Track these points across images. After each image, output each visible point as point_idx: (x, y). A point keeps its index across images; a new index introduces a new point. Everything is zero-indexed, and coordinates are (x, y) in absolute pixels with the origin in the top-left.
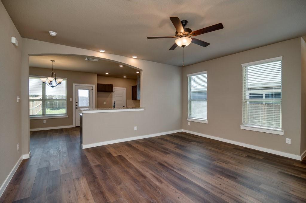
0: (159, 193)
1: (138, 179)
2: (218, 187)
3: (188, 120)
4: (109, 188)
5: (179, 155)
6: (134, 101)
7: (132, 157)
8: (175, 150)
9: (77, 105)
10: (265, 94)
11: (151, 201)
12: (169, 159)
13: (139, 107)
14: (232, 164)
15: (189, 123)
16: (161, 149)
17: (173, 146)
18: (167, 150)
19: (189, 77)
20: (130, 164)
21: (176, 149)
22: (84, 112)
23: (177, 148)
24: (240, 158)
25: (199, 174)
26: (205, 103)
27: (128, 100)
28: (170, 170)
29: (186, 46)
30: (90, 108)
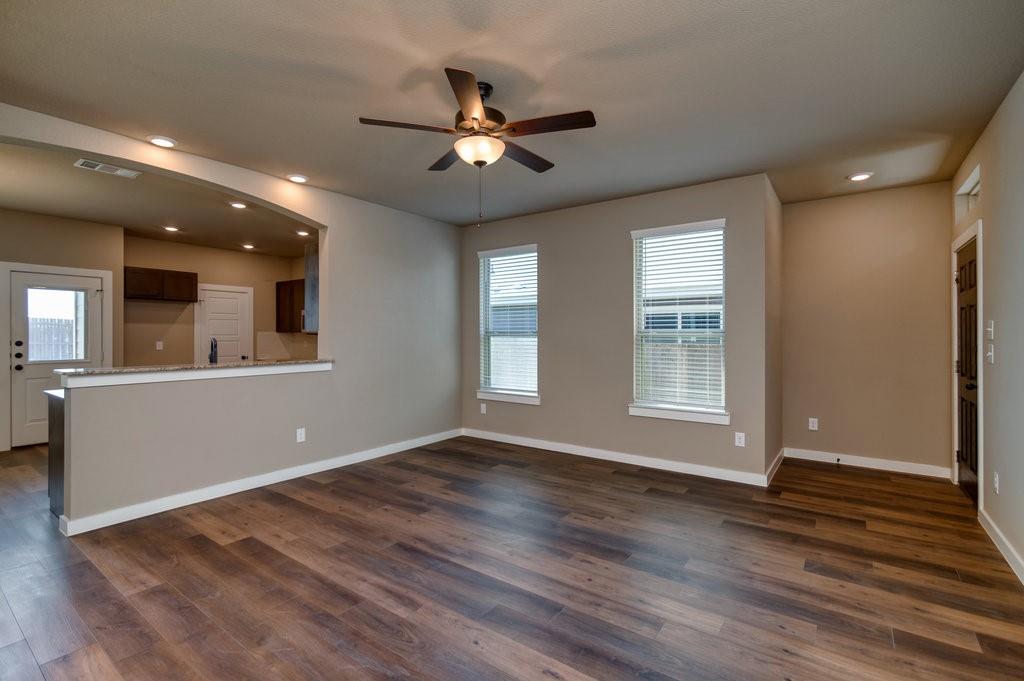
0: (411, 642)
1: (329, 610)
2: (584, 587)
3: (480, 396)
4: (220, 666)
5: (459, 511)
6: (285, 337)
7: (296, 538)
8: (444, 497)
9: (19, 356)
10: (683, 318)
11: (389, 673)
12: (430, 527)
13: (316, 358)
14: (613, 518)
15: (483, 408)
16: (400, 498)
17: (438, 483)
18: (421, 500)
19: (482, 261)
20: (294, 563)
21: (449, 492)
22: (72, 383)
23: (453, 489)
24: (632, 497)
25: (528, 558)
26: (532, 343)
27: (259, 333)
28: (437, 561)
29: (489, 163)
30: (89, 366)
